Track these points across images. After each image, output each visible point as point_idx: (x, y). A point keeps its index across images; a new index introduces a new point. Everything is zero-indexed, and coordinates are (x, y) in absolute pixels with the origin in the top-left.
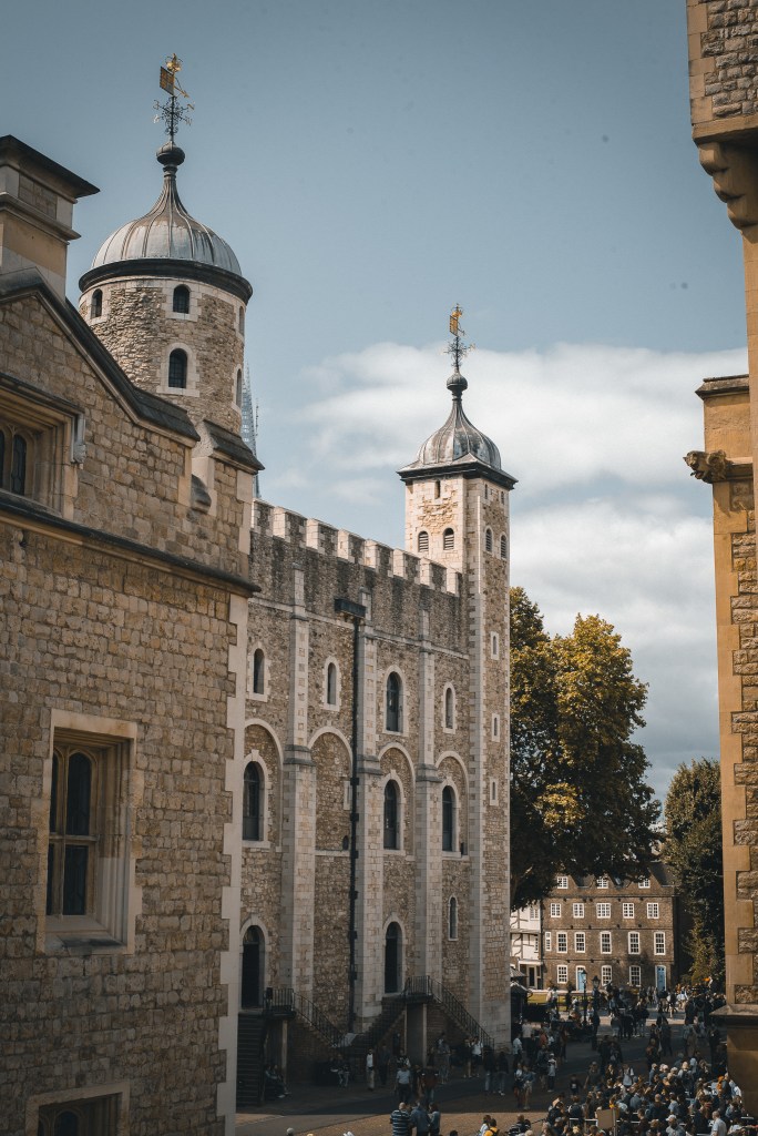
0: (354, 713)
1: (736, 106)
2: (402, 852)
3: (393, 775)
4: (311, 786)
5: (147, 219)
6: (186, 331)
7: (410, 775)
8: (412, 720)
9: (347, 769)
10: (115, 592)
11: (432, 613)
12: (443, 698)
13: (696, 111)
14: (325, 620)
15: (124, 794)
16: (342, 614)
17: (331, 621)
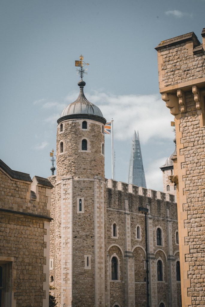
0: (146, 241)
1: (170, 83)
2: (164, 282)
3: (160, 258)
4: (133, 263)
5: (75, 103)
6: (86, 134)
7: (166, 258)
8: (165, 242)
9: (145, 257)
10: (6, 224)
11: (171, 209)
12: (175, 235)
13: (160, 85)
14: (136, 214)
15: (10, 276)
16: (141, 212)
17: (138, 214)
